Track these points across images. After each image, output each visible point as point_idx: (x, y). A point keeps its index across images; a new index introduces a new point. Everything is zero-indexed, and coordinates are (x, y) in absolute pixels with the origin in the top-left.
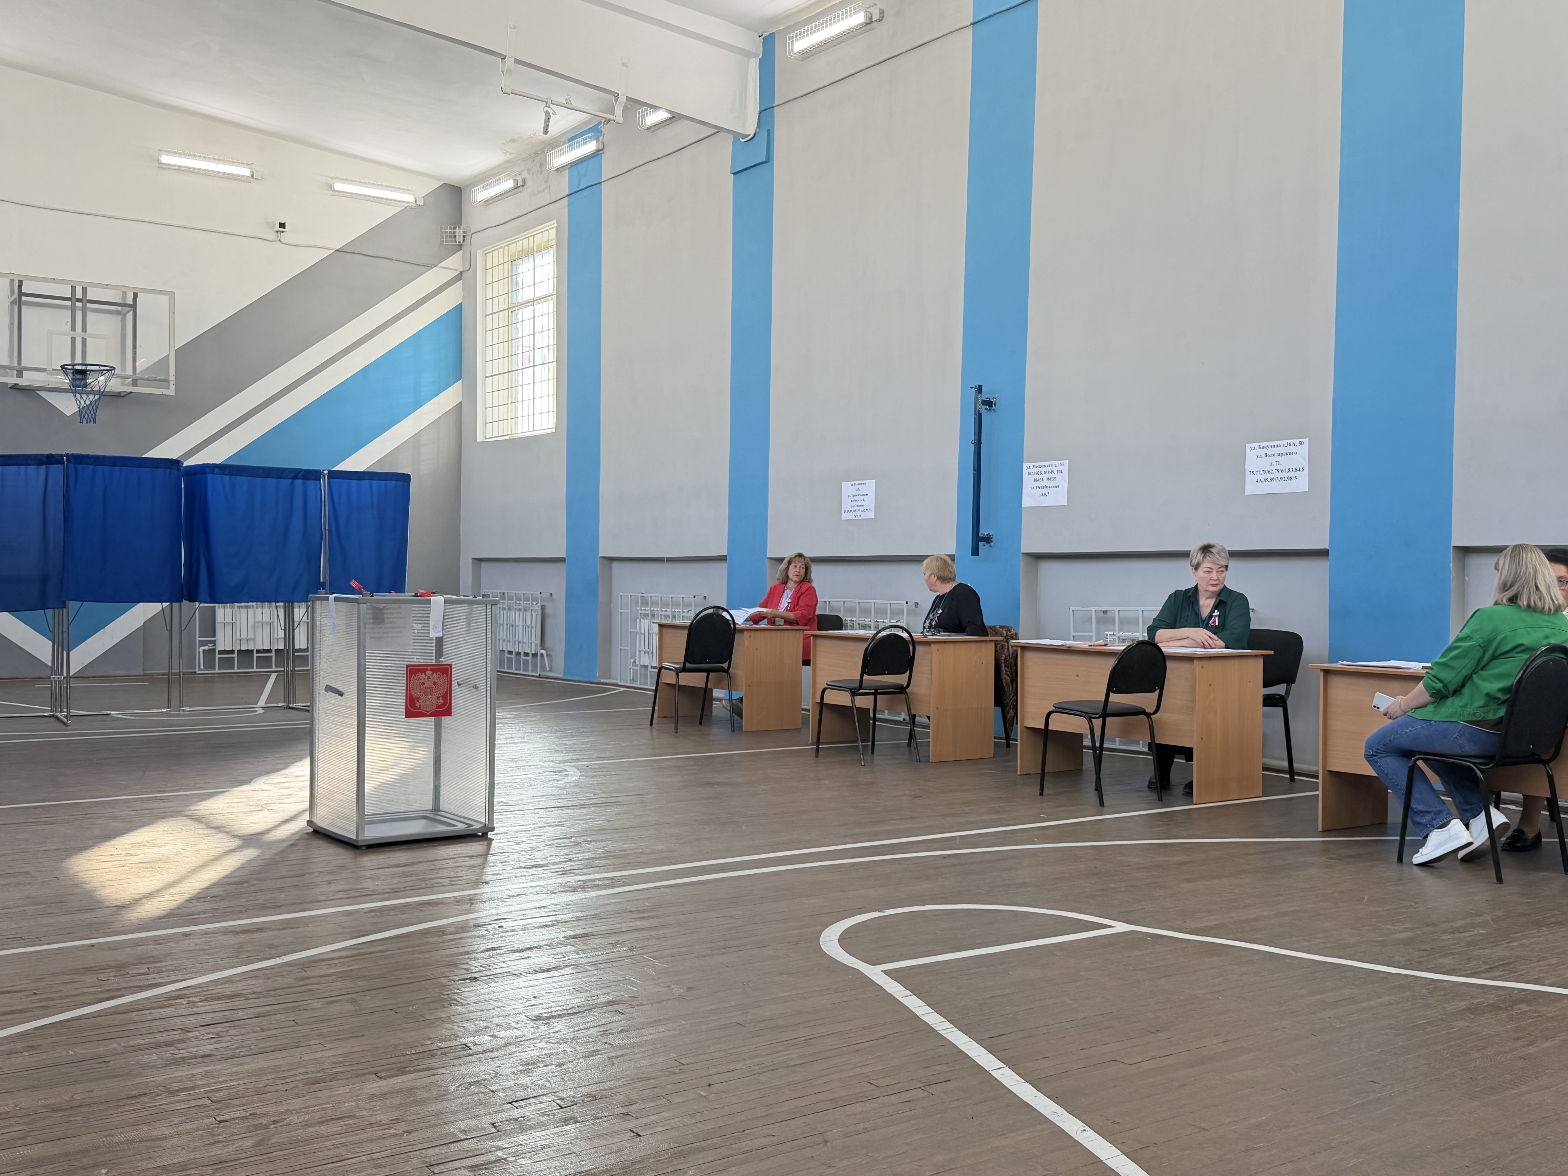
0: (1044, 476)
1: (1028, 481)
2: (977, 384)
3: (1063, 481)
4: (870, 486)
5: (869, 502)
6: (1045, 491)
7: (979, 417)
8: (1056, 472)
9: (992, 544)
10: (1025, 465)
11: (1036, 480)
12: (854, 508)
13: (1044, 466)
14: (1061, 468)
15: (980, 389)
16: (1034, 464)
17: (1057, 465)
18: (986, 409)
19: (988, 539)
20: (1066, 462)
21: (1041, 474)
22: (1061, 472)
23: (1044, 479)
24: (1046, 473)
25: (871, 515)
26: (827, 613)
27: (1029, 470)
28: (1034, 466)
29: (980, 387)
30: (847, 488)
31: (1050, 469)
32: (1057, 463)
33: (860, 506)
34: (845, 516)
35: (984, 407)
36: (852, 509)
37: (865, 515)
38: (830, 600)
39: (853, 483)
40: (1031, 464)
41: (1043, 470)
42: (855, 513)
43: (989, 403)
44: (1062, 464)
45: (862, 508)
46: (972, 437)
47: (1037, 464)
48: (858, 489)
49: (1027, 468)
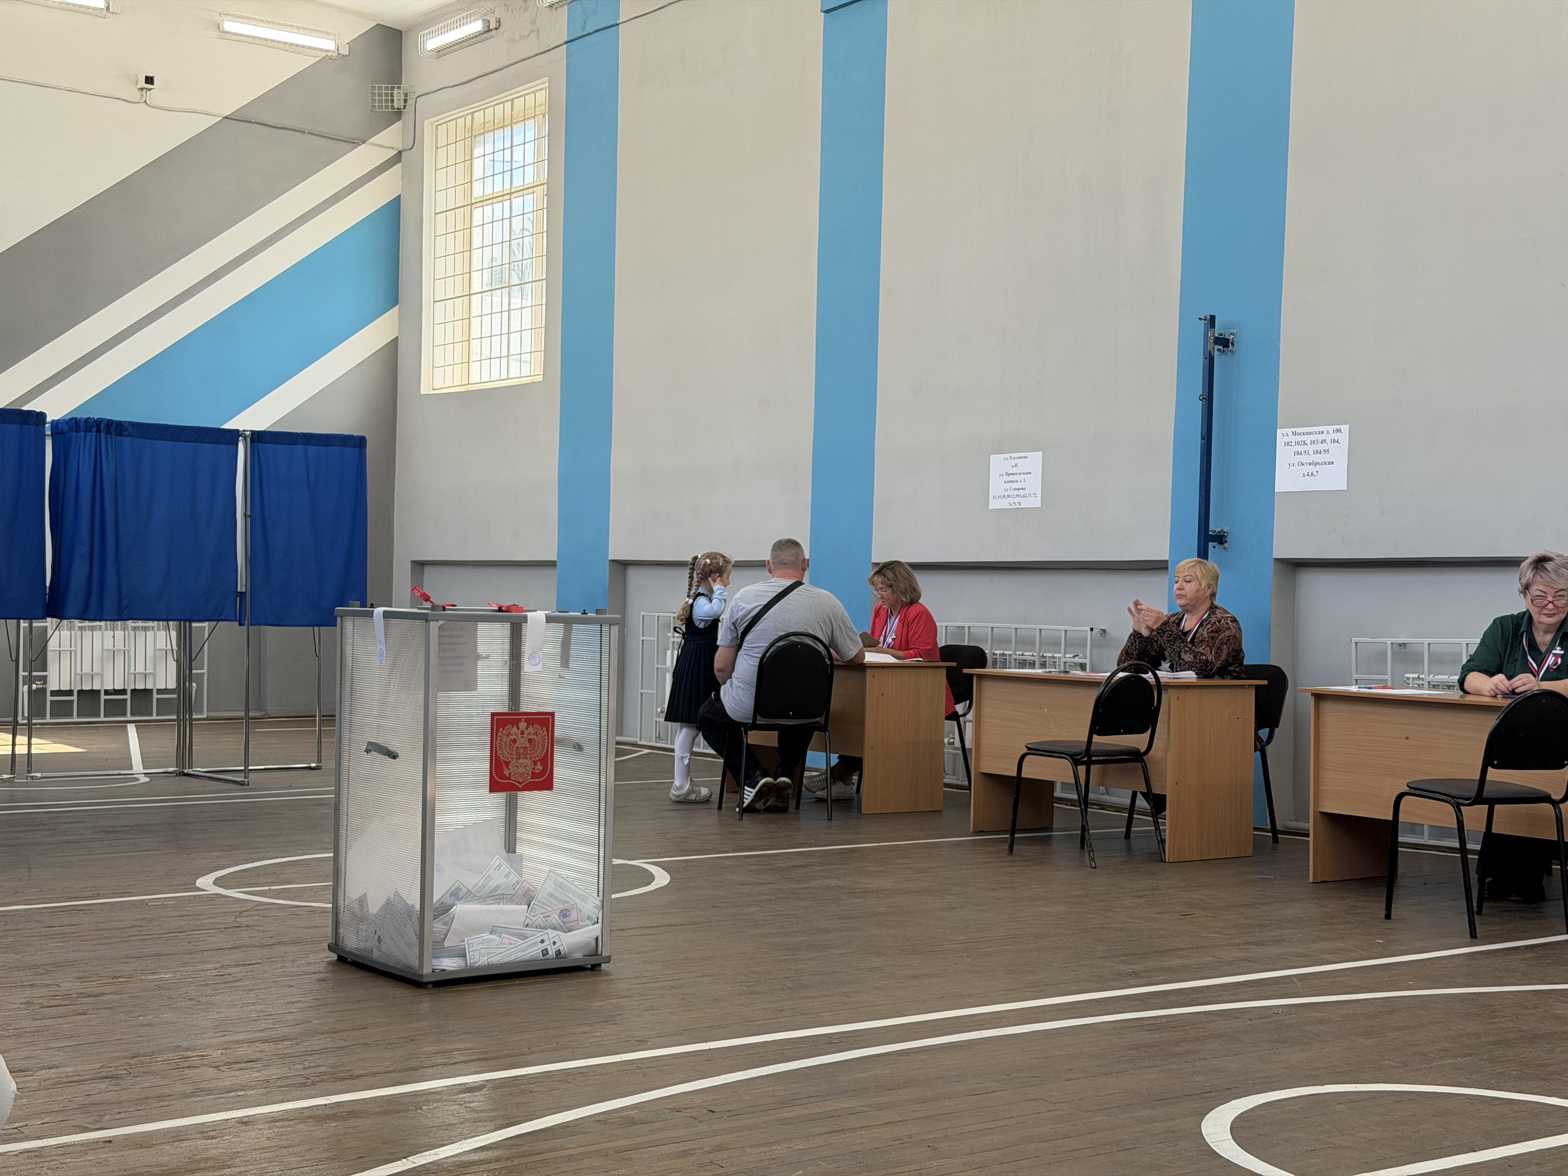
0: (1311, 448)
1: (1284, 455)
2: (1208, 314)
3: (1340, 454)
4: (1034, 460)
5: (1034, 485)
6: (1312, 469)
7: (1210, 359)
8: (1328, 441)
9: (1226, 545)
10: (1279, 432)
11: (1299, 453)
12: (1009, 493)
13: (1310, 433)
14: (1337, 436)
15: (1211, 321)
16: (1294, 430)
17: (1331, 431)
18: (1219, 350)
19: (1220, 539)
20: (1345, 428)
21: (1305, 444)
22: (1336, 441)
23: (1311, 452)
24: (1313, 442)
25: (1036, 502)
26: (966, 644)
27: (1286, 439)
28: (1295, 434)
29: (1213, 318)
30: (999, 463)
31: (1320, 437)
32: (1330, 428)
33: (1019, 489)
34: (994, 504)
35: (1217, 347)
36: (1006, 493)
37: (1026, 503)
38: (970, 624)
39: (1008, 456)
40: (1289, 431)
41: (1308, 439)
42: (1011, 500)
43: (1224, 342)
44: (1339, 431)
45: (1021, 492)
46: (1198, 388)
47: (1299, 430)
48: (1016, 465)
49: (1283, 435)
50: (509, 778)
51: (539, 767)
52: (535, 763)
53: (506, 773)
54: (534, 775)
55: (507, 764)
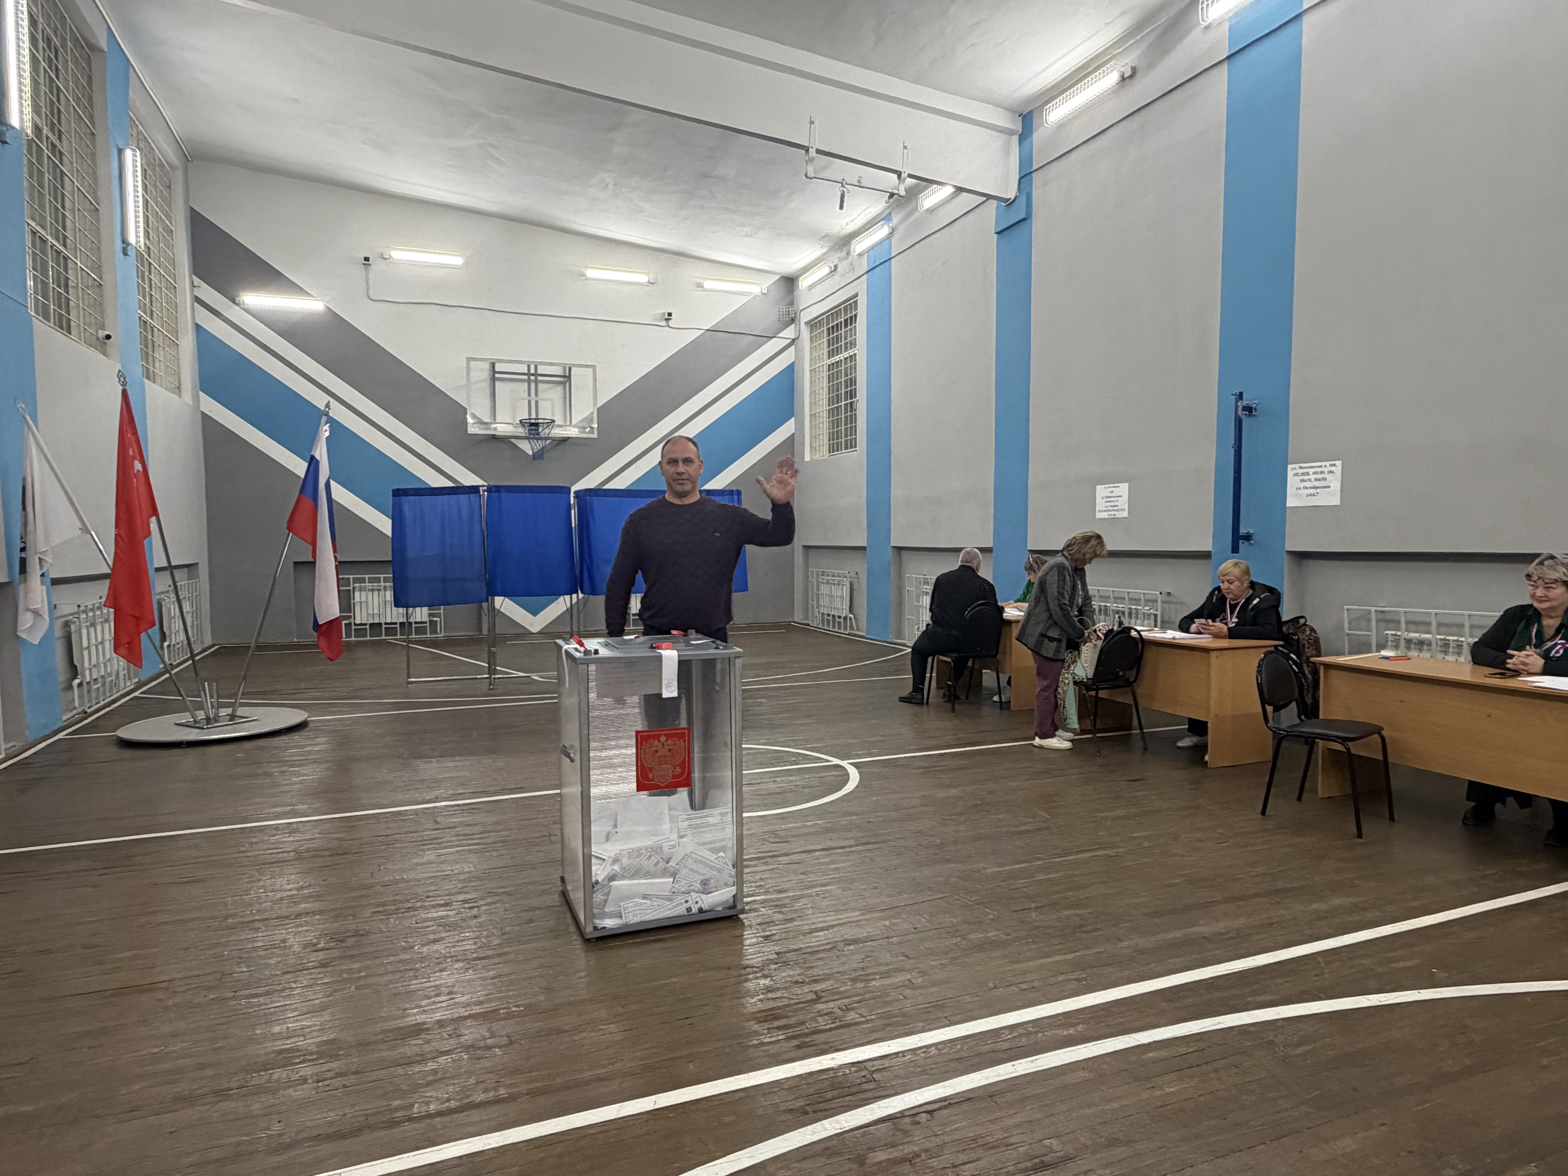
0: (1313, 477)
1: (1292, 481)
2: (1237, 392)
3: (1335, 480)
4: (1123, 489)
5: (1123, 502)
6: (1314, 491)
7: (1239, 422)
8: (1326, 472)
9: (1252, 542)
10: (1290, 467)
11: (1303, 480)
12: (1109, 508)
13: (1312, 467)
14: (1333, 468)
16: (1300, 465)
17: (1328, 466)
18: (1247, 414)
19: (1249, 538)
20: (1339, 463)
21: (1308, 474)
22: (1331, 472)
23: (1313, 480)
24: (1314, 473)
25: (1125, 514)
27: (1295, 472)
28: (1301, 468)
29: (1241, 394)
30: (1101, 491)
31: (1320, 470)
33: (1114, 506)
34: (1099, 515)
35: (1244, 412)
36: (1106, 509)
37: (1119, 515)
39: (1107, 486)
40: (1297, 466)
41: (1311, 471)
42: (1109, 513)
43: (1250, 409)
44: (1334, 465)
45: (1116, 508)
46: (1231, 440)
47: (1304, 465)
48: (1112, 492)
49: (1292, 469)
50: (653, 780)
51: (678, 770)
52: (675, 767)
53: (651, 776)
54: (674, 777)
55: (651, 769)
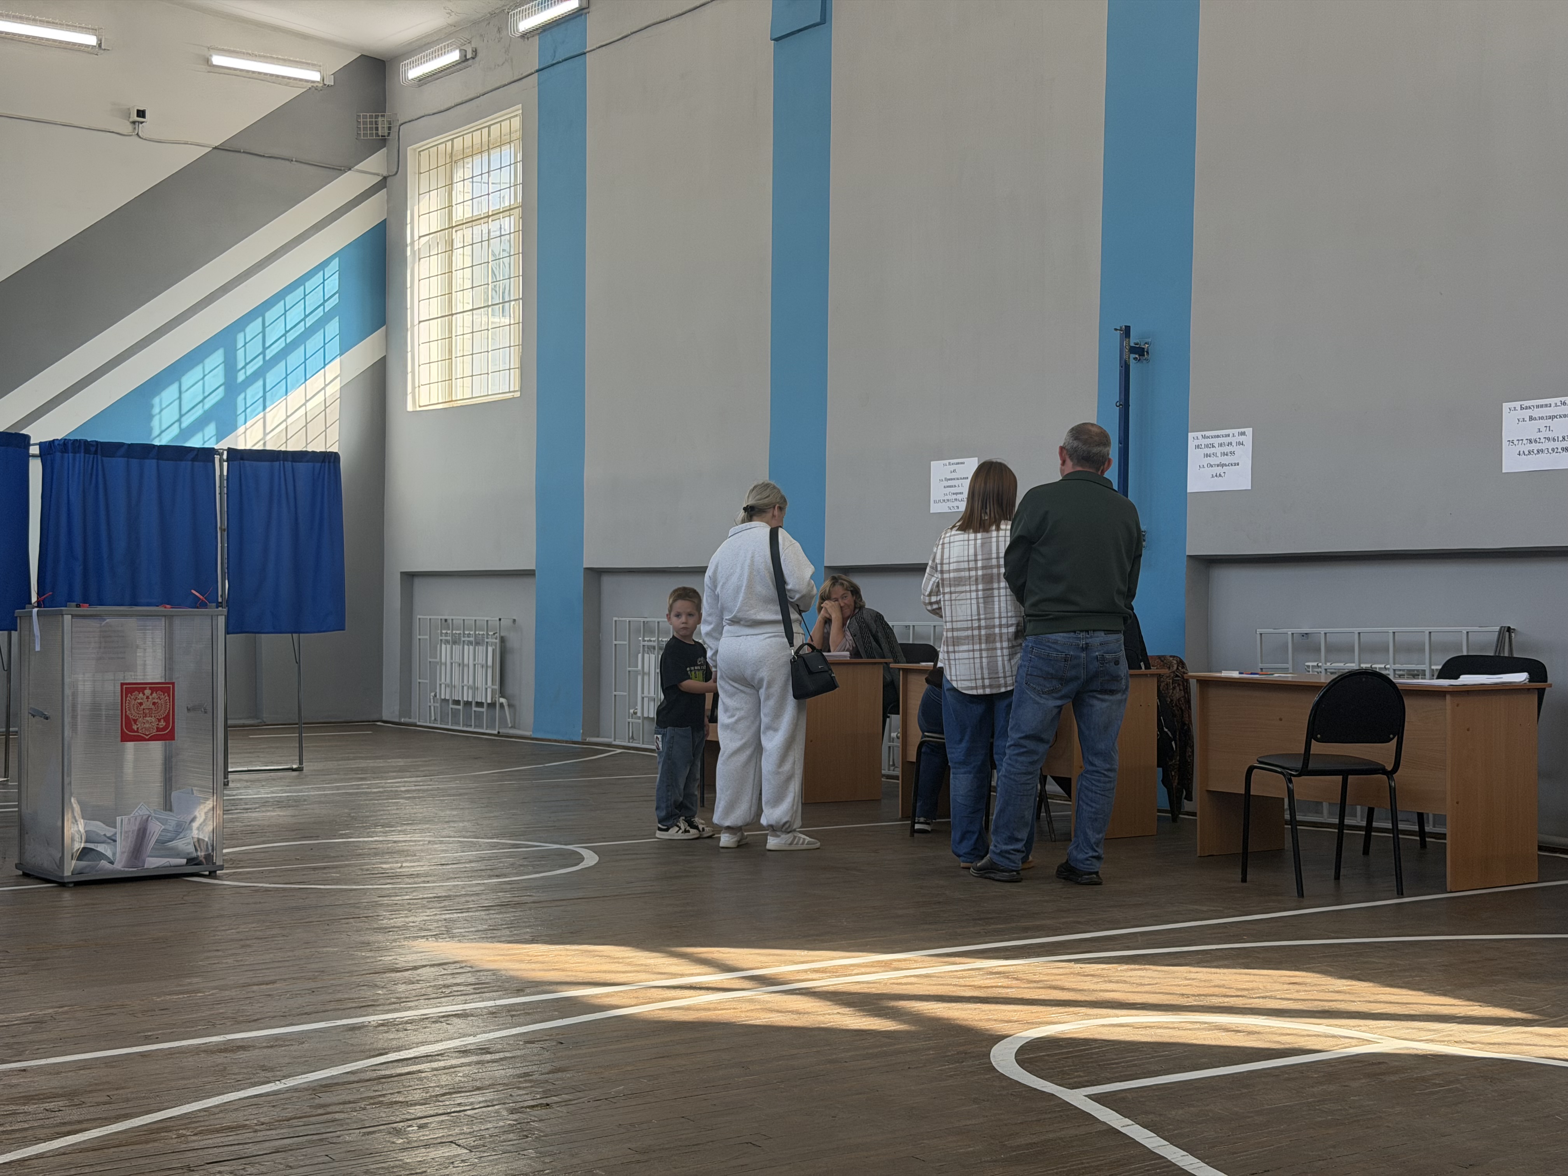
0: (1218, 450)
1: (1195, 457)
2: (1123, 325)
3: (1244, 456)
6: (1219, 470)
7: (1126, 369)
8: (1234, 444)
10: (1191, 435)
11: (1207, 455)
12: (949, 497)
13: (1218, 436)
14: (1242, 438)
15: (1127, 331)
16: (1203, 433)
17: (1236, 434)
18: (1135, 359)
20: (1249, 431)
21: (1213, 447)
22: (1240, 444)
23: (1219, 454)
24: (1221, 445)
27: (1197, 442)
28: (1204, 437)
29: (1127, 328)
30: (937, 470)
31: (1226, 440)
32: (1236, 431)
33: (957, 494)
34: (935, 508)
35: (1132, 356)
36: (946, 498)
39: (947, 462)
40: (1199, 434)
41: (1216, 441)
42: (950, 504)
43: (1140, 351)
44: (1243, 434)
46: (1115, 396)
47: (1208, 433)
48: (954, 471)
49: (1194, 438)
50: (137, 732)
51: (163, 723)
52: (159, 720)
53: (135, 727)
54: (158, 729)
55: (135, 721)
